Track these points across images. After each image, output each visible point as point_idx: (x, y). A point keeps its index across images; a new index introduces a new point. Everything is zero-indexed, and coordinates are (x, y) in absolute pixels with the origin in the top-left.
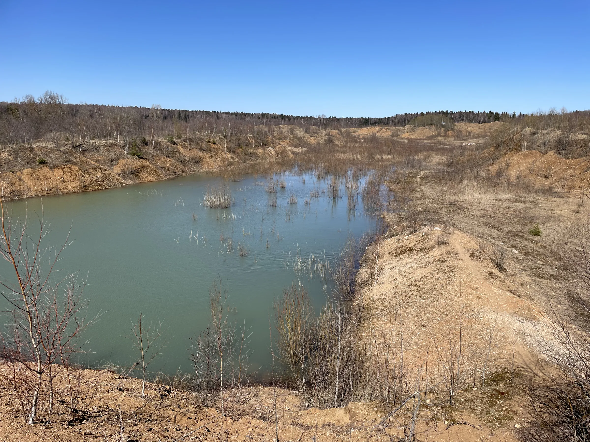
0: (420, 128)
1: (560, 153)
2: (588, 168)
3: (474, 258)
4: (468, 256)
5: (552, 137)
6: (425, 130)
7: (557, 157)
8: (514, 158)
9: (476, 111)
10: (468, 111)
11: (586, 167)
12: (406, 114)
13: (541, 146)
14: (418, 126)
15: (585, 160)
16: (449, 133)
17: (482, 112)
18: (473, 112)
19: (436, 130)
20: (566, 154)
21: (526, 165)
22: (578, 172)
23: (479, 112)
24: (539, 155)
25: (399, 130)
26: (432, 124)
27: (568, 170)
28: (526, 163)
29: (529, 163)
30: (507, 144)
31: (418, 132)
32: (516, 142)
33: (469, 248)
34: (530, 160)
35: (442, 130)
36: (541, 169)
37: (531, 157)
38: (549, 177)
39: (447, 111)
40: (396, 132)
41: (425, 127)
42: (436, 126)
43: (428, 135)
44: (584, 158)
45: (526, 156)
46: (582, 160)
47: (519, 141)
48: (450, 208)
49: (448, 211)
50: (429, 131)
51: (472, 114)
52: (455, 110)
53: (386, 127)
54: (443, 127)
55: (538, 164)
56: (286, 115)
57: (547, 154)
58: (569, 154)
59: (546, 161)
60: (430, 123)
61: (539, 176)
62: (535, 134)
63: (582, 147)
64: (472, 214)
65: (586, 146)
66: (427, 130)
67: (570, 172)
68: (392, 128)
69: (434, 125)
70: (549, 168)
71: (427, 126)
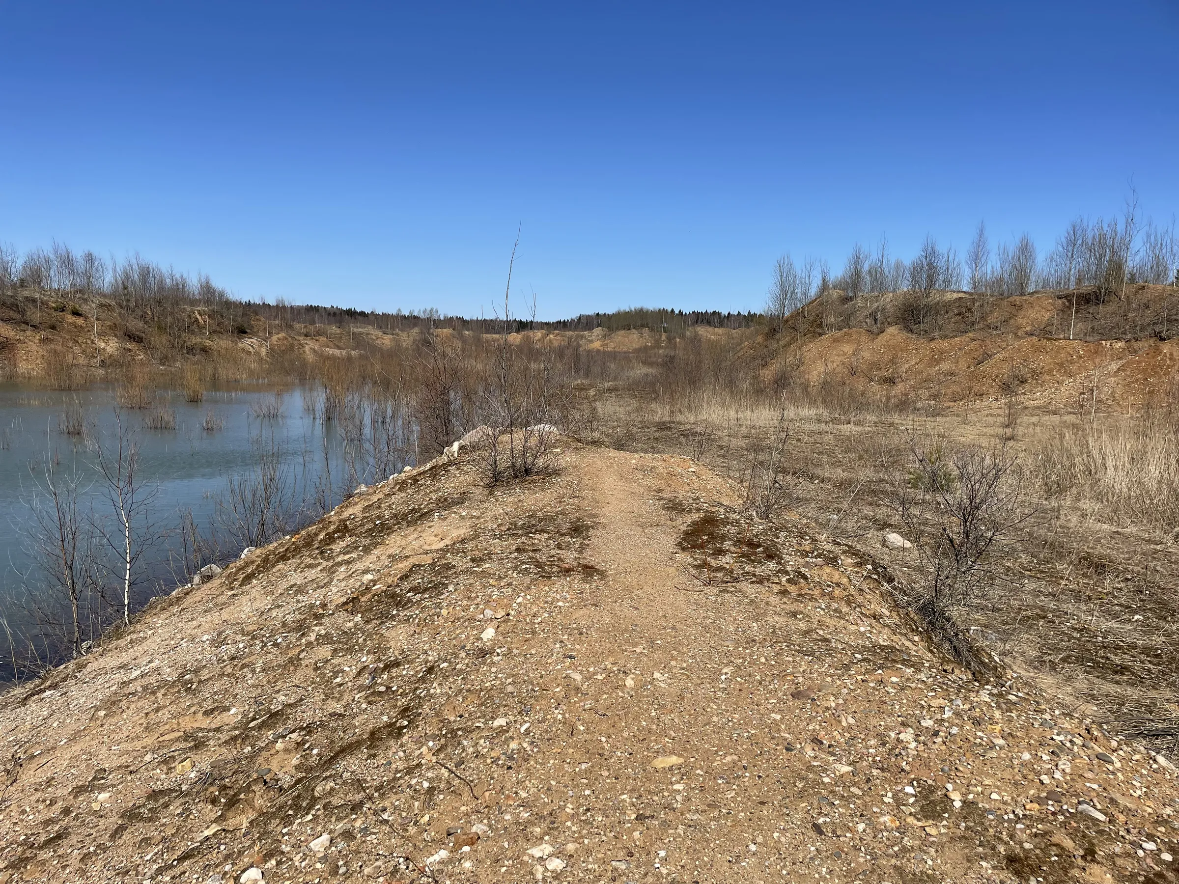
0: (622, 332)
1: (912, 331)
2: (983, 355)
5: (888, 300)
6: (631, 337)
7: (908, 338)
8: (812, 349)
9: (725, 313)
10: (710, 311)
11: (978, 353)
12: (598, 314)
13: (868, 320)
14: (617, 329)
15: (973, 340)
16: (675, 342)
17: (736, 313)
18: (719, 314)
19: (652, 337)
20: (926, 331)
21: (840, 359)
22: (963, 365)
23: (729, 313)
24: (864, 338)
25: (582, 337)
26: (643, 326)
27: (938, 362)
28: (838, 356)
29: (845, 354)
30: (793, 326)
31: (617, 341)
32: (811, 318)
34: (848, 349)
35: (664, 338)
36: (875, 366)
37: (849, 342)
38: (896, 380)
39: (673, 311)
40: (575, 341)
41: (629, 331)
42: (652, 329)
43: (637, 347)
44: (971, 335)
45: (836, 340)
46: (968, 339)
47: (818, 316)
48: (657, 435)
49: (649, 439)
50: (639, 339)
51: (717, 316)
52: (687, 309)
53: (557, 332)
54: (665, 332)
55: (866, 355)
56: (358, 310)
57: (884, 334)
58: (933, 331)
59: (885, 348)
60: (639, 323)
61: (871, 380)
62: (850, 299)
63: (959, 314)
64: (721, 447)
65: (969, 310)
66: (635, 336)
67: (945, 366)
68: (567, 333)
69: (648, 327)
70: (893, 361)
71: (634, 328)
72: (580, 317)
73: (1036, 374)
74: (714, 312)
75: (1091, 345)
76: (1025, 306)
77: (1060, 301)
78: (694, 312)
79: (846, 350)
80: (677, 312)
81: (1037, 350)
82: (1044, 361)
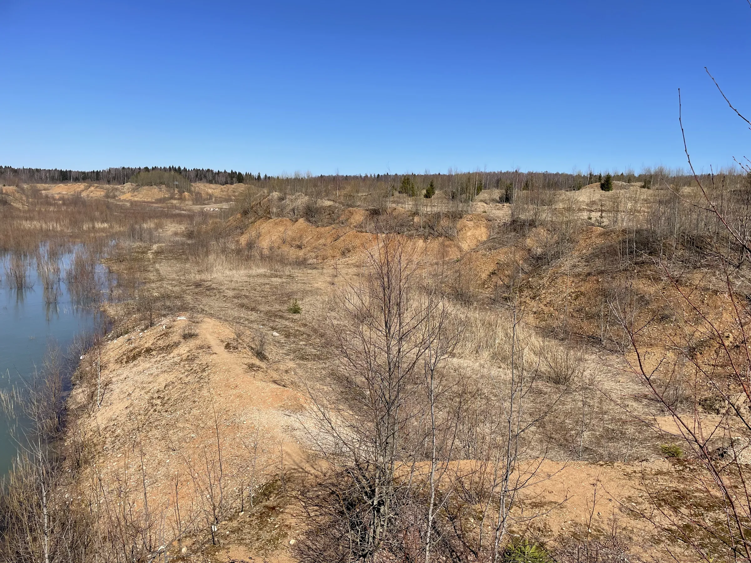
0: (146, 187)
1: (309, 221)
2: (337, 236)
3: (230, 349)
4: (223, 348)
5: (300, 203)
6: (153, 191)
7: (308, 225)
8: (265, 227)
9: (215, 170)
10: (205, 168)
11: (335, 235)
12: (124, 168)
13: (291, 213)
14: (143, 185)
15: (334, 228)
16: (185, 195)
17: (223, 171)
18: (212, 171)
19: (168, 191)
20: (316, 222)
21: (278, 234)
22: (329, 241)
23: (219, 171)
24: (289, 223)
25: (117, 189)
26: (162, 183)
27: (319, 239)
28: (277, 232)
29: (280, 232)
30: (255, 211)
31: (143, 193)
32: (265, 208)
33: (223, 338)
34: (282, 229)
35: (176, 192)
36: (293, 239)
37: (282, 225)
38: (302, 247)
39: (179, 168)
40: (111, 192)
41: (152, 187)
42: (168, 186)
43: (158, 198)
44: (333, 226)
45: (276, 224)
46: (332, 228)
47: (268, 207)
48: (197, 290)
49: (194, 294)
50: (159, 192)
51: (210, 173)
53: (96, 185)
54: (177, 188)
55: (290, 233)
57: (298, 222)
58: (318, 222)
59: (298, 230)
60: (158, 181)
61: (292, 246)
62: (283, 199)
63: (329, 214)
64: (224, 296)
65: (333, 213)
66: (156, 190)
67: (322, 241)
68: (105, 186)
69: (164, 184)
70: (301, 237)
71: (155, 185)
72: (110, 169)
73: (354, 248)
74: (208, 170)
75: (374, 235)
76: (354, 213)
77: (367, 212)
78: (194, 169)
79: (281, 229)
80: (182, 168)
81: (356, 237)
82: (357, 242)
